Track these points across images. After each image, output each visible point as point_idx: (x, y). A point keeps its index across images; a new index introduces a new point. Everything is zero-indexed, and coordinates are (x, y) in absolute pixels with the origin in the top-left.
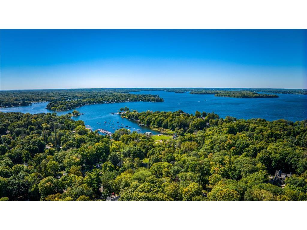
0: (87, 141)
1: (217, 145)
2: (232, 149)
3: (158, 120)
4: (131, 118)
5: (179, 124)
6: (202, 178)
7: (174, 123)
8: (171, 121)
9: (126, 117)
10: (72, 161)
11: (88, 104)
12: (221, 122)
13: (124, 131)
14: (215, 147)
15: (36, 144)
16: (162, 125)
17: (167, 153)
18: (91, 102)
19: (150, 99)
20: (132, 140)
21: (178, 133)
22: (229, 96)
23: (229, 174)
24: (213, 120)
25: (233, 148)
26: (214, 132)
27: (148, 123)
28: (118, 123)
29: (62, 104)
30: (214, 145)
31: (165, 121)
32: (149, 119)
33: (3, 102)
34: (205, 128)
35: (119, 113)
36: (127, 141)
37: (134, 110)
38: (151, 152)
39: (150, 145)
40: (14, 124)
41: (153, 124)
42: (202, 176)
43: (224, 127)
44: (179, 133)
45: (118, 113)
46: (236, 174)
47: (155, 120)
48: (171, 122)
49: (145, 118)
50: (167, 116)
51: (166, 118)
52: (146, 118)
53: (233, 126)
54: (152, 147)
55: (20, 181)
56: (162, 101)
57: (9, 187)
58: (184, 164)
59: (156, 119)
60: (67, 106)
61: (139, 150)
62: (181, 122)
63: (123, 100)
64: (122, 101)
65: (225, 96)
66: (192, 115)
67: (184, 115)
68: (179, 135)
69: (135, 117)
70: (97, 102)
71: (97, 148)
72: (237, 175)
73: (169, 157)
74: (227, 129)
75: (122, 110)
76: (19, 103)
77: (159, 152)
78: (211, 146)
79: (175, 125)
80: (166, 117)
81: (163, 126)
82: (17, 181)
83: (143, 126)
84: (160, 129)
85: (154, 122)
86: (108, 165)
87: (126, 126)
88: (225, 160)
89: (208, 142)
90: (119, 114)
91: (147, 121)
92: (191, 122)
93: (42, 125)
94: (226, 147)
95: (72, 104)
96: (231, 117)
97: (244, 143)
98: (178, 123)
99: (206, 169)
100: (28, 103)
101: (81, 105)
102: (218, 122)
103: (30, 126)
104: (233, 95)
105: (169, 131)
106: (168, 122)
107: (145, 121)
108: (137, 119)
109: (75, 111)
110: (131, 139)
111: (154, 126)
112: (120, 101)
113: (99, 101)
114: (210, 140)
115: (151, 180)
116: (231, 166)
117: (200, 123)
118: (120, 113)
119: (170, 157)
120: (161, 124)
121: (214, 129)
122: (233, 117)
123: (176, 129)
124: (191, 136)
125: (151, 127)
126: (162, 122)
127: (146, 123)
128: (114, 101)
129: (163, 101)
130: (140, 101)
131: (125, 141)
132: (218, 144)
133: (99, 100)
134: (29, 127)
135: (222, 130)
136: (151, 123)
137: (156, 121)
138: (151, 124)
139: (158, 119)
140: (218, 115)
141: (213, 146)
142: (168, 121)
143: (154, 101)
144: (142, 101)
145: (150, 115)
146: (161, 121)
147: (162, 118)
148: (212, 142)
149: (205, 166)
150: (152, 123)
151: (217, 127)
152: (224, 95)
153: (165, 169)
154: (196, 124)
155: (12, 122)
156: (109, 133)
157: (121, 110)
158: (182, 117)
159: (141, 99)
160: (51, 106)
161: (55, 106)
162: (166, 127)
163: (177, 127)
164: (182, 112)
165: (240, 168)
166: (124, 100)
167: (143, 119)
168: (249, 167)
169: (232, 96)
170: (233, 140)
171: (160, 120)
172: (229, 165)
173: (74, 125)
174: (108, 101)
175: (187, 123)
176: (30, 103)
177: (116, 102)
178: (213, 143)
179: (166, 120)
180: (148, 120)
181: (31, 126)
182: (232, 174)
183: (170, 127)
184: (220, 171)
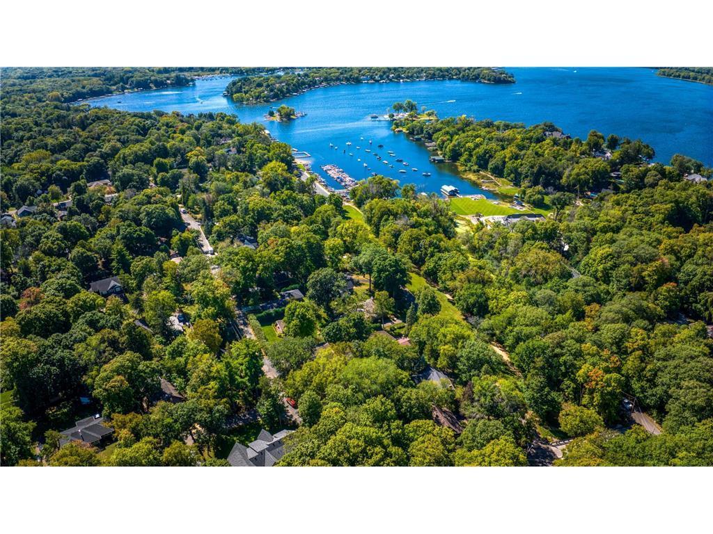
0: (275, 215)
1: (624, 270)
2: (664, 288)
3: (480, 150)
4: (417, 134)
5: (535, 170)
6: (546, 395)
7: (521, 165)
8: (516, 157)
9: (404, 130)
10: (210, 294)
11: (324, 84)
12: (656, 176)
13: (381, 183)
14: (614, 273)
15: (154, 218)
16: (490, 166)
17: (469, 281)
18: (331, 80)
19: (479, 75)
20: (391, 217)
21: (526, 198)
22: (695, 78)
23: (634, 386)
24: (632, 167)
25: (670, 285)
26: (627, 210)
27: (455, 156)
28: (381, 146)
29: (260, 85)
30: (615, 266)
31: (499, 155)
32: (459, 144)
33: (132, 77)
34: (604, 191)
35: (390, 117)
36: (380, 219)
37: (428, 110)
38: (432, 266)
39: (431, 244)
40: (127, 151)
41: (468, 160)
42: (547, 389)
43: (660, 199)
44: (530, 197)
45: (387, 117)
46: (653, 395)
47: (474, 149)
48: (513, 163)
49: (448, 139)
50: (508, 140)
51: (503, 148)
52: (451, 141)
53: (687, 198)
54: (436, 250)
55: (66, 353)
56: (510, 82)
57: (38, 370)
58: (509, 328)
59: (477, 146)
60: (272, 91)
61: (395, 266)
62: (540, 167)
63: (410, 74)
64: (408, 77)
65: (683, 77)
66: (579, 142)
67: (555, 142)
68: (528, 202)
69: (425, 132)
70: (346, 78)
71: (287, 248)
72: (654, 398)
73: (472, 295)
74: (665, 206)
75: (399, 108)
76: (168, 79)
77: (452, 271)
78: (605, 269)
79: (523, 170)
80: (504, 143)
81: (491, 168)
82: (60, 354)
83: (441, 161)
84: (483, 177)
85: (471, 155)
86: (296, 313)
87: (398, 161)
88: (630, 340)
89: (599, 254)
90: (389, 119)
91: (453, 151)
92: (568, 167)
93: (189, 154)
94: (649, 275)
95: (283, 84)
96: (689, 158)
97: (705, 274)
98: (532, 167)
99: (565, 363)
100: (188, 80)
101: (306, 88)
102: (646, 175)
103: (158, 159)
104: (707, 77)
105: (505, 186)
106: (507, 160)
107: (447, 150)
108: (430, 137)
109: (283, 108)
110: (389, 216)
111: (469, 164)
112: (403, 78)
113: (351, 75)
114: (606, 250)
115: (377, 411)
116: (643, 365)
117: (593, 172)
118: (393, 116)
119: (475, 297)
120: (487, 162)
121: (630, 202)
122: (693, 160)
123: (525, 183)
124: (553, 225)
125: (461, 168)
126: (491, 156)
127: (448, 154)
128: (388, 77)
129: (514, 82)
130: (453, 79)
131: (375, 219)
132: (627, 266)
133: (351, 73)
134: (156, 162)
135: (653, 208)
136: (461, 155)
137: (474, 152)
138: (462, 159)
139: (482, 147)
140: (652, 150)
141: (611, 269)
142: (505, 157)
143: (489, 80)
144: (459, 79)
145: (464, 132)
146: (487, 155)
147: (493, 145)
148: (610, 255)
149: (564, 351)
150: (465, 156)
151: (639, 195)
152: (682, 74)
153: (446, 347)
154: (582, 177)
155: (125, 143)
156: (348, 179)
157: (395, 107)
158: (547, 148)
159: (456, 74)
160: (234, 90)
161: (243, 90)
162: (498, 172)
163: (527, 177)
164: (552, 128)
165: (669, 387)
166: (412, 77)
167: (443, 144)
168: (696, 393)
169: (704, 79)
170: (673, 258)
171: (486, 152)
172: (637, 363)
173: (265, 154)
174: (372, 78)
175: (556, 170)
176: (193, 80)
177: (391, 80)
178: (612, 258)
179: (503, 152)
180: (455, 146)
181: (161, 159)
182: (643, 390)
183: (509, 175)
184: (605, 382)
